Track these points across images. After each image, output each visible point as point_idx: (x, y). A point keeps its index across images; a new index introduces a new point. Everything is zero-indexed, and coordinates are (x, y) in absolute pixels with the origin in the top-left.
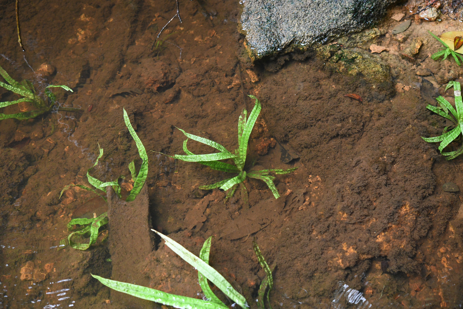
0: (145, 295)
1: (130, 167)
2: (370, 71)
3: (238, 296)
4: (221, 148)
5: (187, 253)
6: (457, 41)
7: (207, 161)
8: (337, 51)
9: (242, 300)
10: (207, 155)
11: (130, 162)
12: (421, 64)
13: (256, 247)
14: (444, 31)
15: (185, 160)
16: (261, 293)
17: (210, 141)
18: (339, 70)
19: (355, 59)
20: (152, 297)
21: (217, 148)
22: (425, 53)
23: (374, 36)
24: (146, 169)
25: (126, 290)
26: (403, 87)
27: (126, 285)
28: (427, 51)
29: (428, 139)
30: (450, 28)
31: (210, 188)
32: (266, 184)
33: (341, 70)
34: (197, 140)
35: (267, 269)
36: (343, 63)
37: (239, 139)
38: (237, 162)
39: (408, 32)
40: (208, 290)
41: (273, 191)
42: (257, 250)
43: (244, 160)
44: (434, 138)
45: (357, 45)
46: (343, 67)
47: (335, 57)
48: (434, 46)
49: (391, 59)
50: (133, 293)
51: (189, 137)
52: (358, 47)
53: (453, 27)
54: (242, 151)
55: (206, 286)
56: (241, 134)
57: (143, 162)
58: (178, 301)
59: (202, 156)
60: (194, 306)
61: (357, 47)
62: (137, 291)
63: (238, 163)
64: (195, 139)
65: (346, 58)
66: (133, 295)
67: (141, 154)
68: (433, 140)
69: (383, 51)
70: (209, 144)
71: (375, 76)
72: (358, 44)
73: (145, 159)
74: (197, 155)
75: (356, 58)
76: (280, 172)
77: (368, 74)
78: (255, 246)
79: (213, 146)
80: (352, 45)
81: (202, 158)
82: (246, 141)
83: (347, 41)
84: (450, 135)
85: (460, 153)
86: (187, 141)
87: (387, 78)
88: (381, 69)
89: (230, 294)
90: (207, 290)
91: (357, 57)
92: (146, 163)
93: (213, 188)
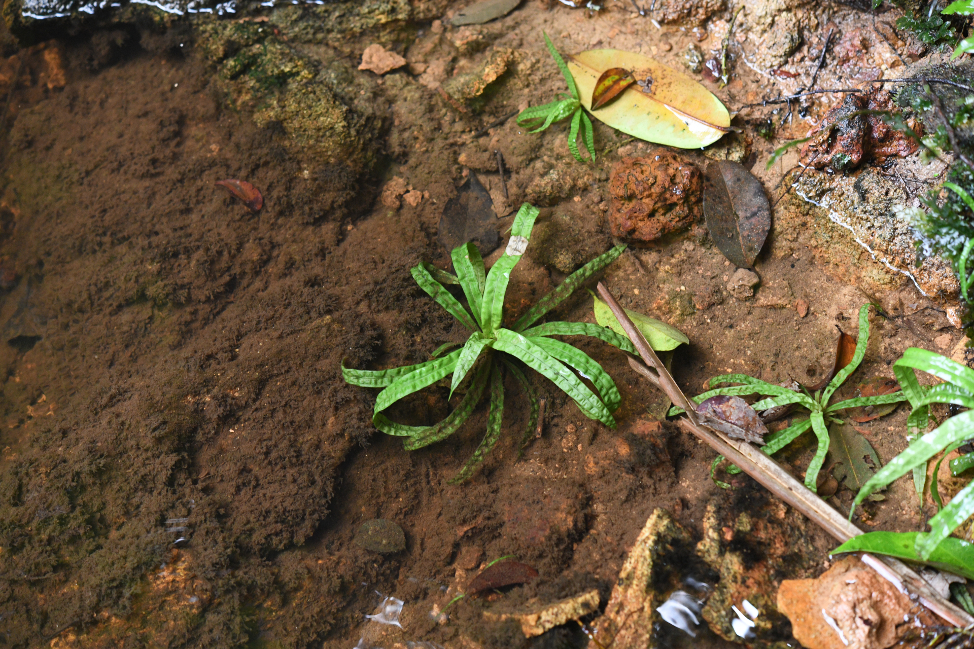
2: (308, 123)
6: (608, 82)
8: (247, 45)
12: (491, 131)
14: (600, 43)
18: (234, 101)
19: (290, 80)
22: (511, 101)
23: (383, 19)
26: (402, 191)
28: (519, 96)
30: (622, 37)
33: (239, 103)
36: (252, 83)
39: (497, 27)
44: (361, 372)
45: (325, 38)
46: (248, 97)
47: (231, 63)
48: (549, 84)
49: (405, 100)
52: (327, 45)
53: (629, 37)
61: (323, 42)
65: (264, 71)
68: (358, 377)
69: (393, 71)
71: (317, 141)
72: (331, 36)
75: (293, 75)
77: (302, 130)
80: (310, 36)
83: (296, 21)
84: (410, 375)
85: (435, 438)
87: (351, 154)
88: (344, 123)
91: (298, 73)
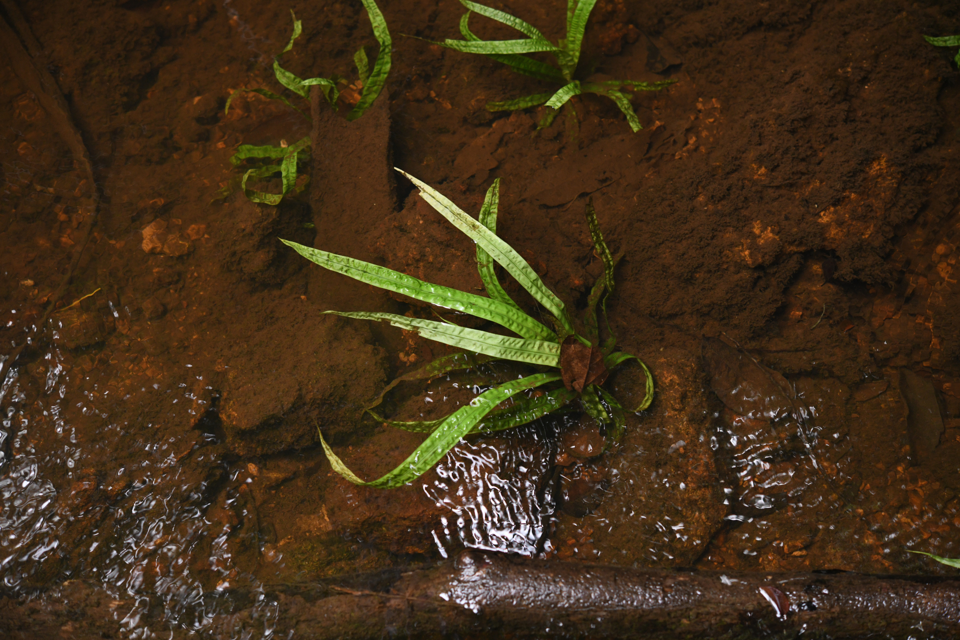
0: (378, 281)
1: (356, 59)
3: (551, 297)
4: (532, 33)
5: (460, 215)
7: (505, 53)
9: (558, 306)
10: (506, 42)
11: (356, 51)
13: (592, 215)
15: (465, 50)
16: (592, 300)
17: (512, 18)
20: (391, 284)
21: (525, 32)
24: (387, 63)
25: (345, 269)
27: (345, 261)
29: (936, 39)
31: (506, 107)
32: (616, 104)
34: (487, 14)
35: (606, 257)
37: (568, 19)
38: (562, 61)
40: (494, 285)
41: (628, 117)
42: (593, 221)
43: (576, 60)
50: (357, 275)
51: (471, 8)
54: (573, 42)
55: (491, 278)
56: (573, 11)
57: (381, 49)
58: (439, 296)
59: (496, 43)
60: (469, 306)
62: (365, 272)
63: (564, 62)
64: (482, 13)
66: (357, 278)
67: (377, 34)
70: (509, 23)
73: (386, 44)
74: (488, 42)
76: (642, 86)
78: (590, 214)
79: (518, 27)
81: (497, 47)
82: (583, 23)
86: (468, 16)
89: (537, 293)
90: (492, 284)
92: (387, 50)
93: (512, 108)
